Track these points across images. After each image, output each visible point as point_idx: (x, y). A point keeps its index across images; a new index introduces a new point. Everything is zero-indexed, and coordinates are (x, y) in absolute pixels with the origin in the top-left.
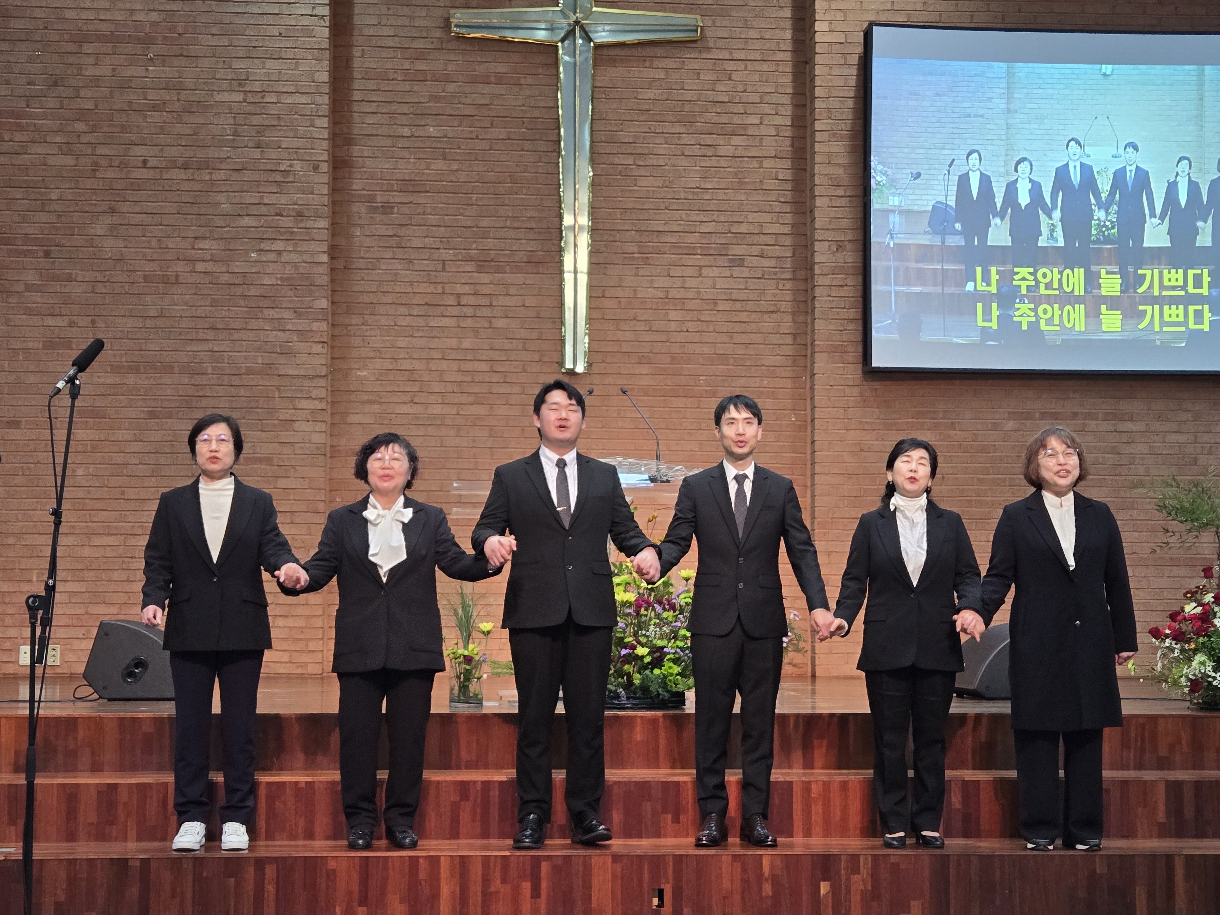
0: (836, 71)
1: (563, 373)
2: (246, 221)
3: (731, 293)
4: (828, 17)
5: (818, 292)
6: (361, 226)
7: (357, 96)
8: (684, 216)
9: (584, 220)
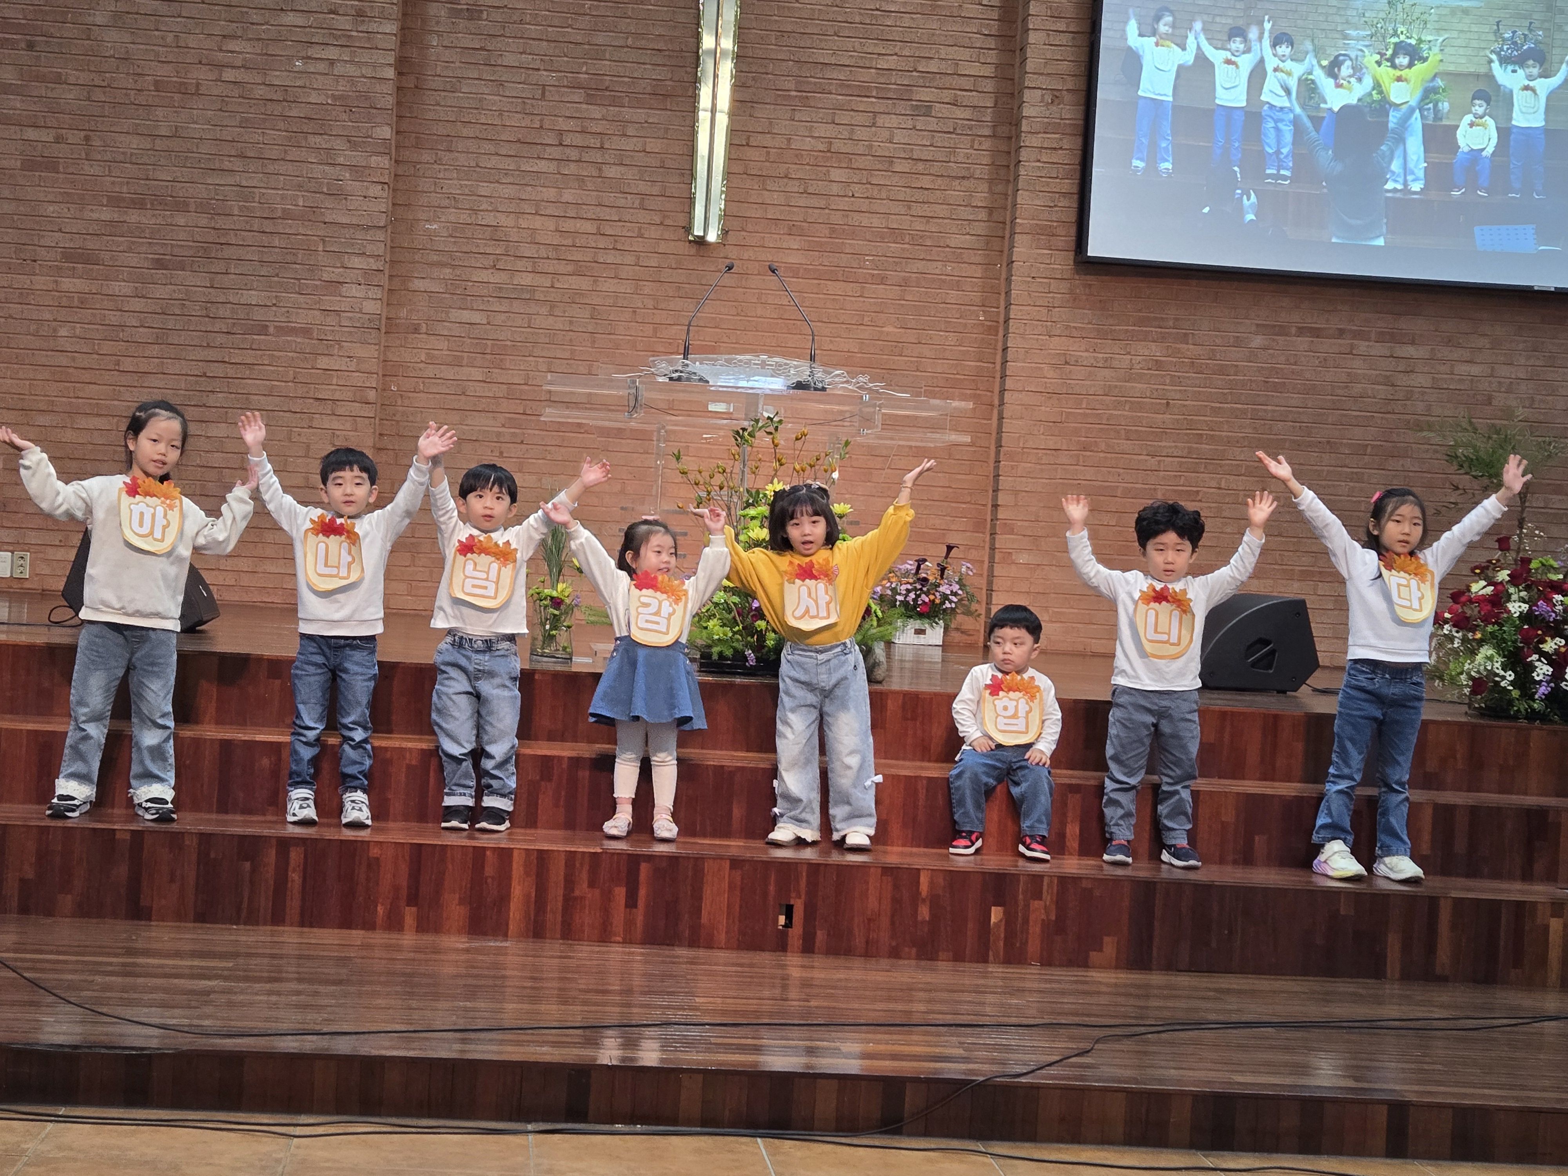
1: (690, 242)
2: (290, 19)
3: (912, 150)
5: (1024, 155)
6: (439, 34)
8: (857, 47)
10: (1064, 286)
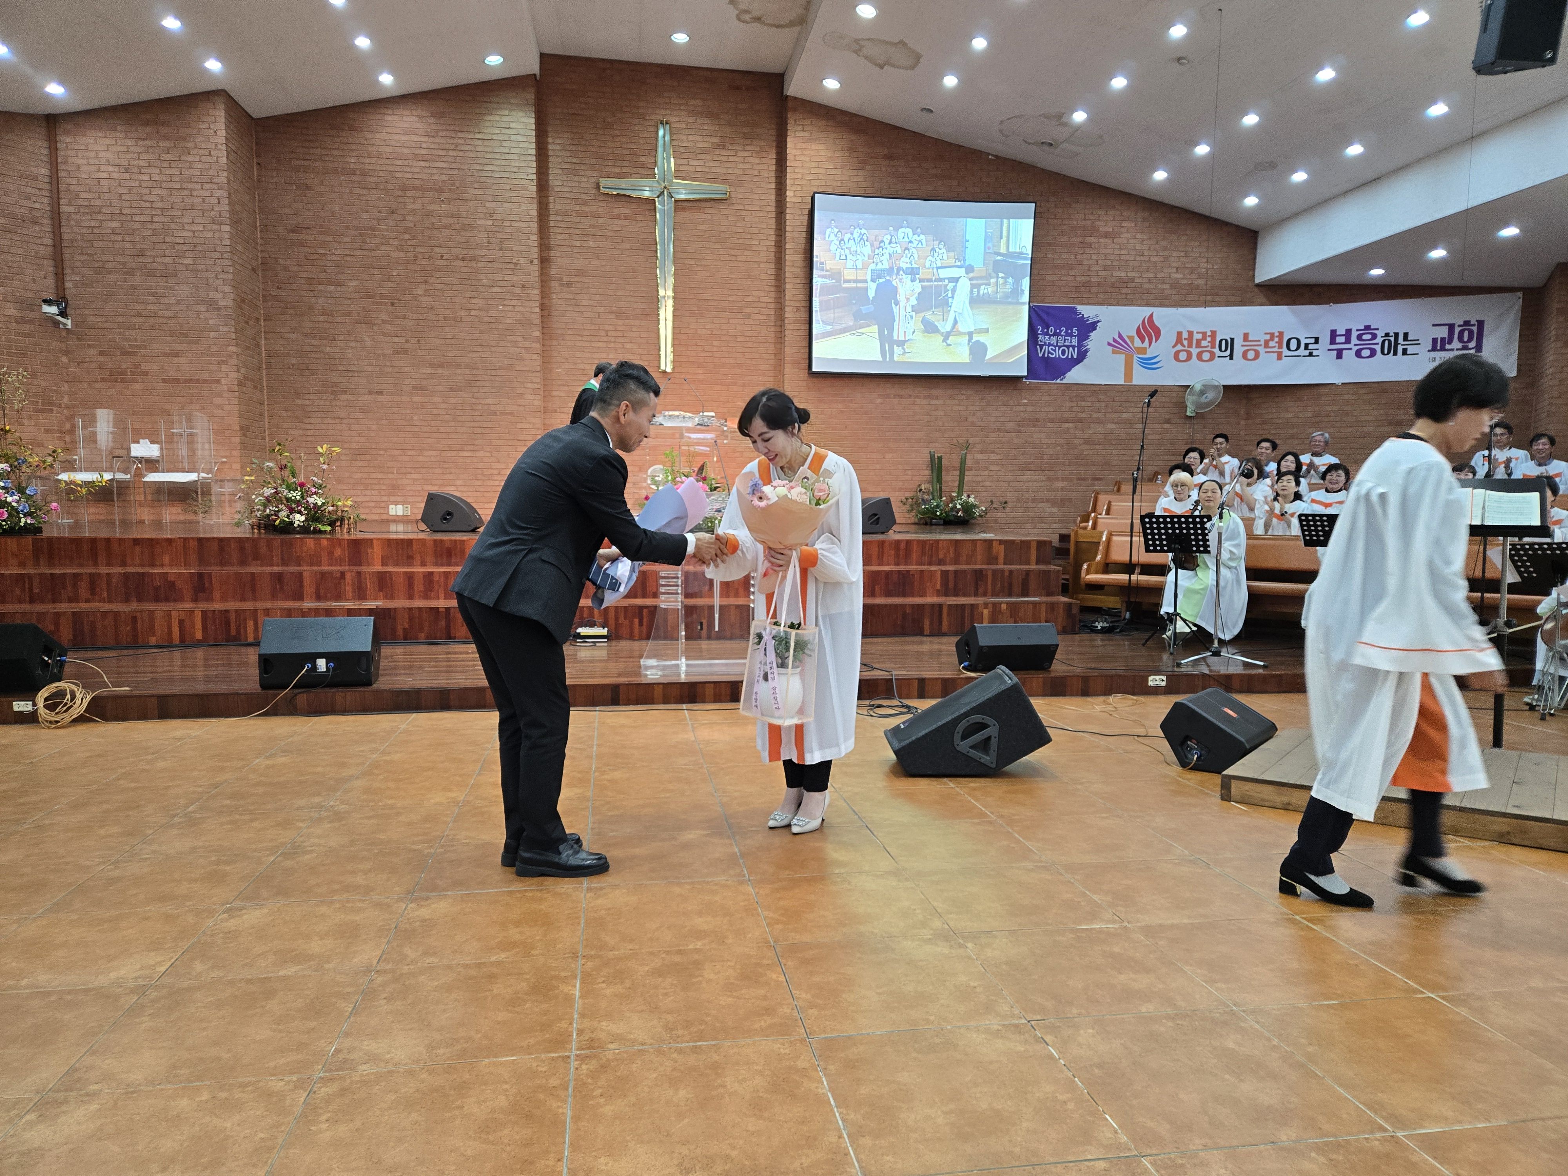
0: (797, 218)
1: (660, 372)
2: (495, 289)
3: (744, 332)
4: (793, 188)
5: (787, 332)
6: (556, 294)
7: (552, 224)
8: (720, 292)
9: (670, 293)
10: (804, 383)
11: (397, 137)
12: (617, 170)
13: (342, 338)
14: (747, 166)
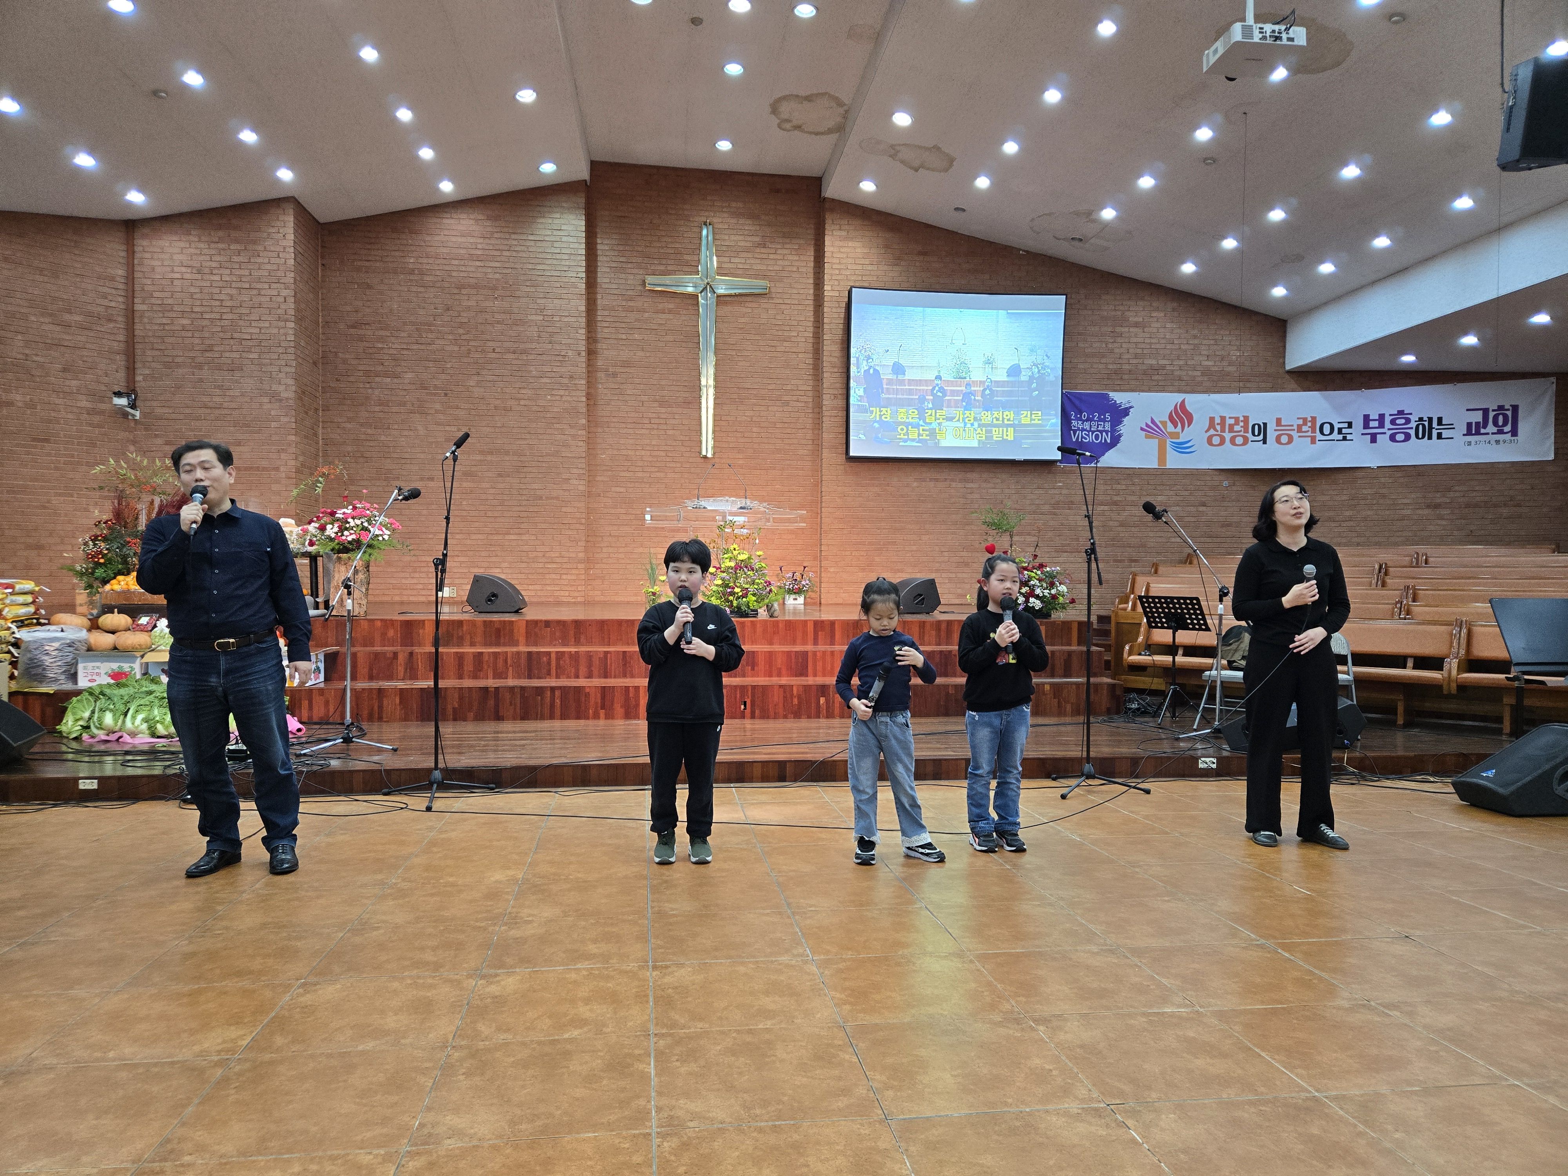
0: (834, 310)
1: (701, 457)
2: (545, 380)
3: (783, 419)
4: (831, 283)
5: (824, 419)
6: (602, 383)
7: (599, 318)
8: (760, 381)
9: (711, 382)
10: (842, 467)
11: (454, 239)
12: (662, 268)
13: (396, 427)
14: (786, 263)
